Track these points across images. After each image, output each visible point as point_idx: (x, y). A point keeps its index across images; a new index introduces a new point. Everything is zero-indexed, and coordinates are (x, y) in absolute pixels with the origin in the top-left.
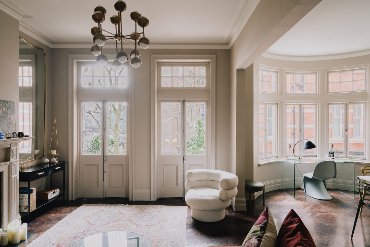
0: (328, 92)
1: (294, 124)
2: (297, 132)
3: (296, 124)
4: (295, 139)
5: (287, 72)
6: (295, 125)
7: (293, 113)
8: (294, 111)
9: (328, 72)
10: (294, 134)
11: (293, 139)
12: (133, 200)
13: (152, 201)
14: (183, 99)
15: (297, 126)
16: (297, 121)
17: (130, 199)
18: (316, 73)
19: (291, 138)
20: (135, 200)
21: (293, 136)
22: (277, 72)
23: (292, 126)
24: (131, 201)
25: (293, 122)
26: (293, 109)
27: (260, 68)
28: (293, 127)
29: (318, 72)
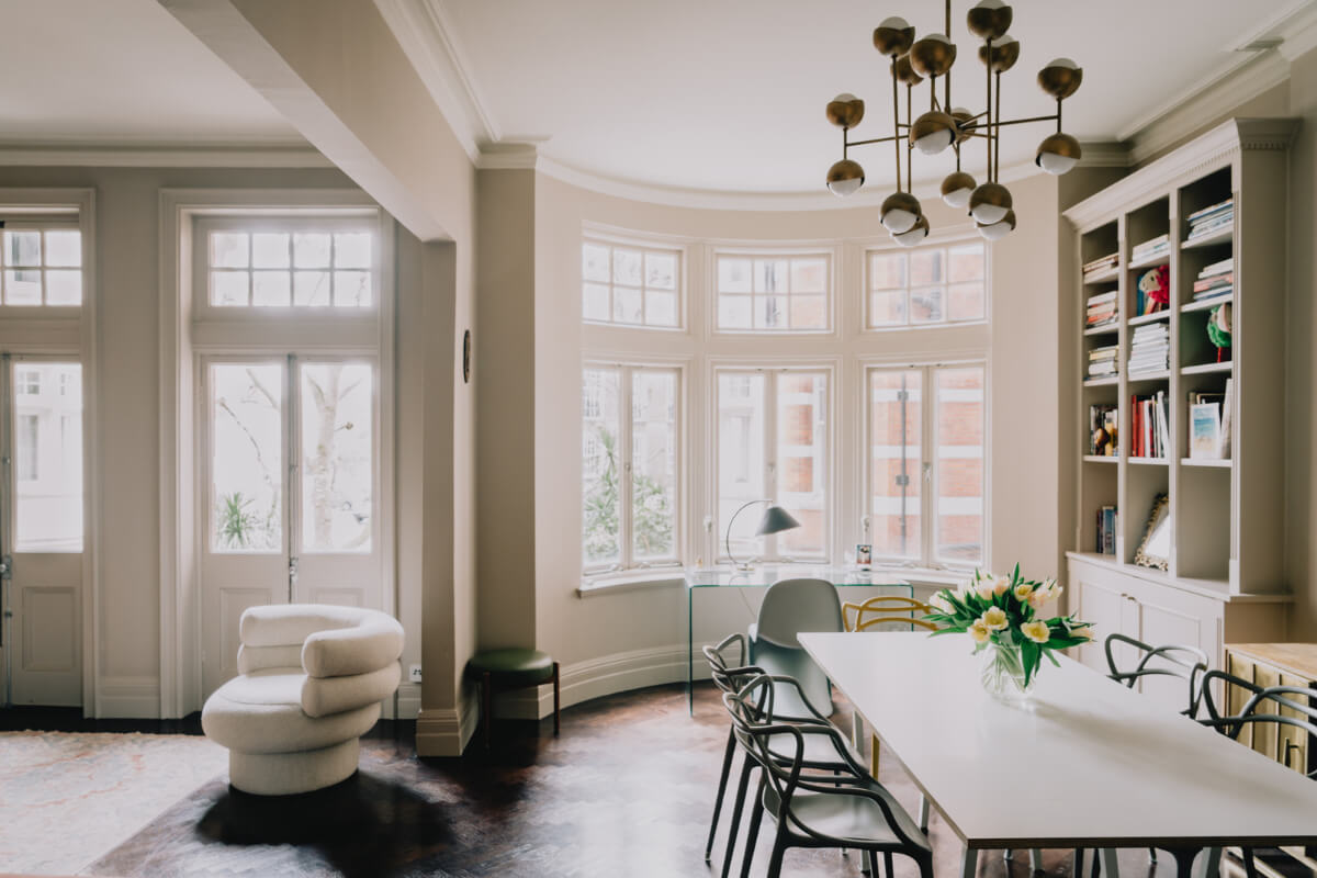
0: (868, 326)
1: (904, 443)
2: (915, 473)
3: (911, 444)
4: (907, 499)
5: (717, 250)
6: (907, 448)
7: (900, 405)
8: (903, 396)
9: (868, 252)
10: (903, 481)
11: (900, 499)
12: (98, 716)
13: (167, 720)
14: (288, 352)
15: (914, 452)
16: (915, 430)
17: (87, 715)
18: (828, 256)
19: (891, 494)
20: (105, 717)
21: (899, 489)
22: (680, 252)
23: (896, 452)
24: (88, 719)
25: (899, 438)
26: (900, 390)
27: (586, 234)
28: (900, 456)
29: (832, 252)
